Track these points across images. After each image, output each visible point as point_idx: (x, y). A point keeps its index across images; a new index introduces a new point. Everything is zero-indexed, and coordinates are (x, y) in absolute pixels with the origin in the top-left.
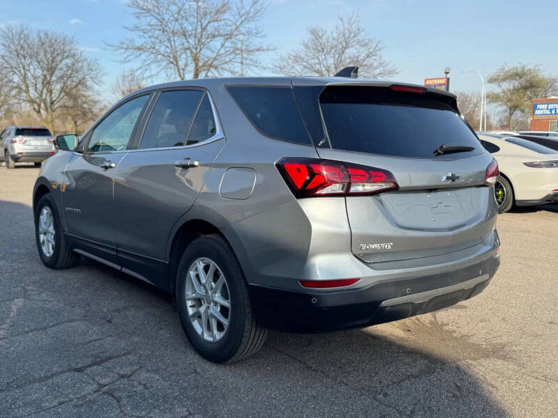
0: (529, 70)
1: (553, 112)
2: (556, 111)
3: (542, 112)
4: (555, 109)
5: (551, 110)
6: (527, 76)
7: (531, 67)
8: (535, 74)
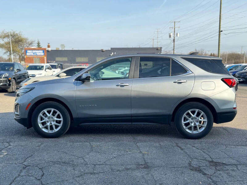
0: (17, 34)
1: (35, 54)
2: (36, 54)
3: (30, 54)
4: (36, 53)
5: (34, 53)
6: (16, 36)
7: (17, 32)
8: (20, 36)
